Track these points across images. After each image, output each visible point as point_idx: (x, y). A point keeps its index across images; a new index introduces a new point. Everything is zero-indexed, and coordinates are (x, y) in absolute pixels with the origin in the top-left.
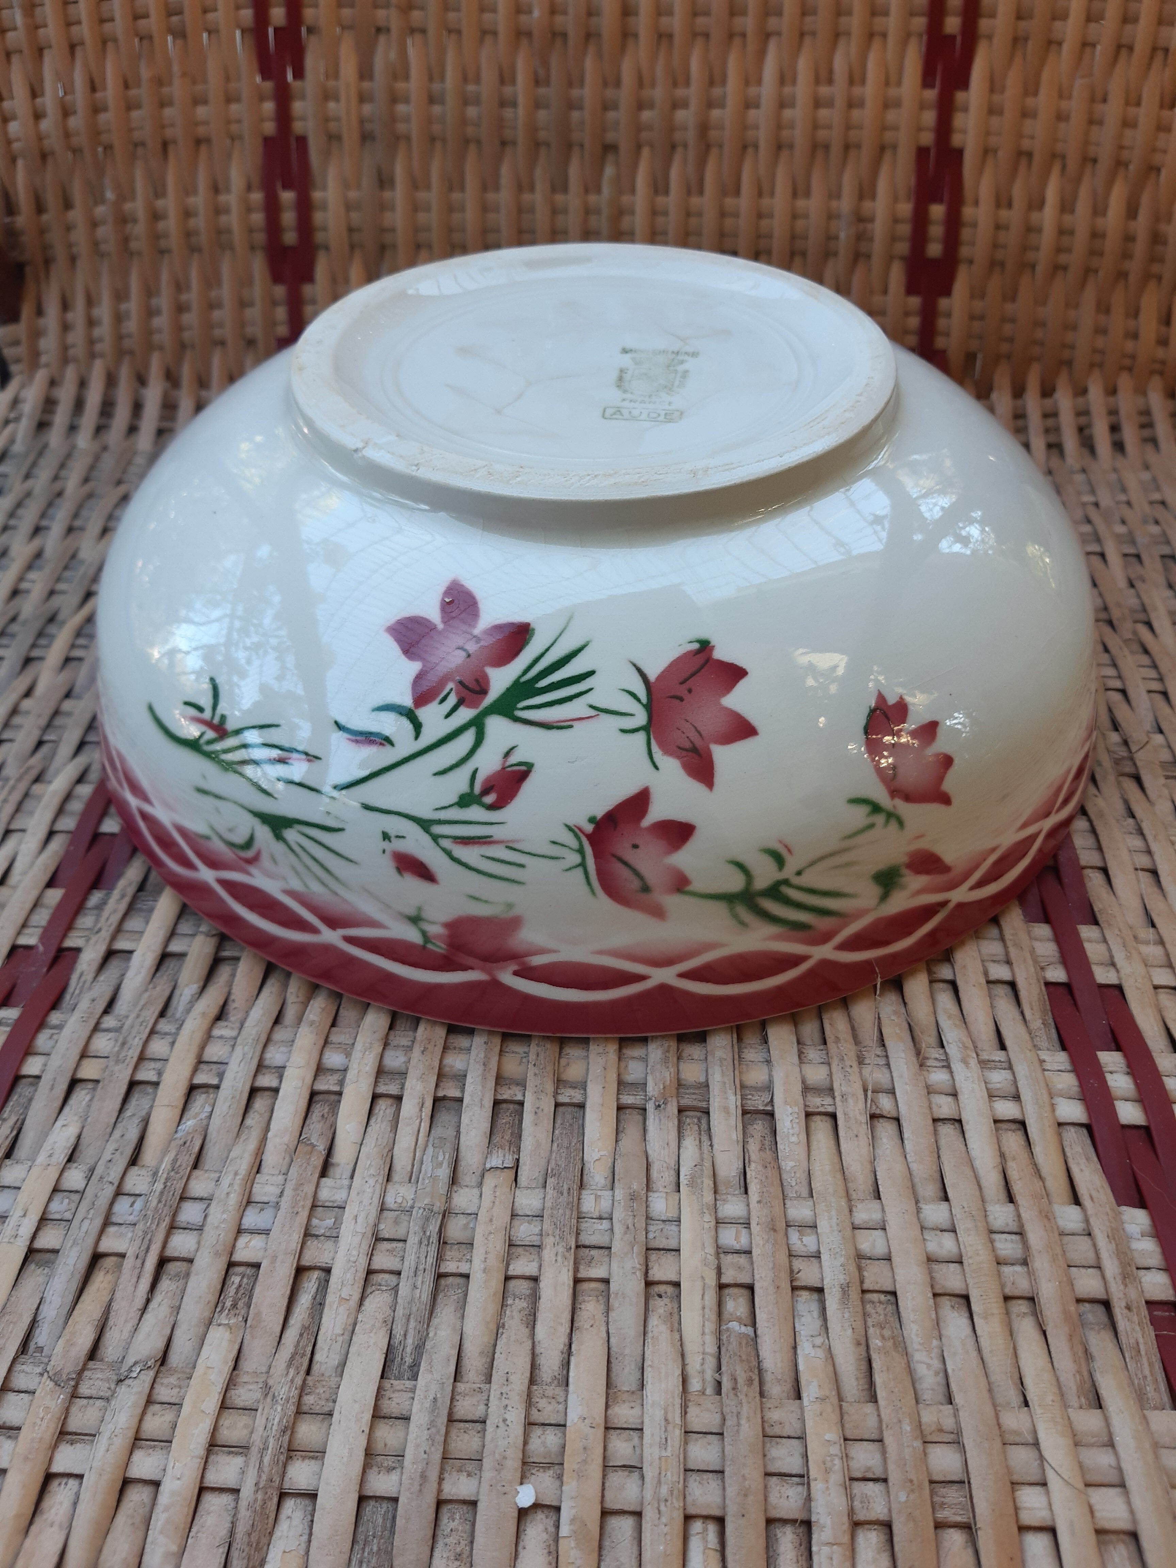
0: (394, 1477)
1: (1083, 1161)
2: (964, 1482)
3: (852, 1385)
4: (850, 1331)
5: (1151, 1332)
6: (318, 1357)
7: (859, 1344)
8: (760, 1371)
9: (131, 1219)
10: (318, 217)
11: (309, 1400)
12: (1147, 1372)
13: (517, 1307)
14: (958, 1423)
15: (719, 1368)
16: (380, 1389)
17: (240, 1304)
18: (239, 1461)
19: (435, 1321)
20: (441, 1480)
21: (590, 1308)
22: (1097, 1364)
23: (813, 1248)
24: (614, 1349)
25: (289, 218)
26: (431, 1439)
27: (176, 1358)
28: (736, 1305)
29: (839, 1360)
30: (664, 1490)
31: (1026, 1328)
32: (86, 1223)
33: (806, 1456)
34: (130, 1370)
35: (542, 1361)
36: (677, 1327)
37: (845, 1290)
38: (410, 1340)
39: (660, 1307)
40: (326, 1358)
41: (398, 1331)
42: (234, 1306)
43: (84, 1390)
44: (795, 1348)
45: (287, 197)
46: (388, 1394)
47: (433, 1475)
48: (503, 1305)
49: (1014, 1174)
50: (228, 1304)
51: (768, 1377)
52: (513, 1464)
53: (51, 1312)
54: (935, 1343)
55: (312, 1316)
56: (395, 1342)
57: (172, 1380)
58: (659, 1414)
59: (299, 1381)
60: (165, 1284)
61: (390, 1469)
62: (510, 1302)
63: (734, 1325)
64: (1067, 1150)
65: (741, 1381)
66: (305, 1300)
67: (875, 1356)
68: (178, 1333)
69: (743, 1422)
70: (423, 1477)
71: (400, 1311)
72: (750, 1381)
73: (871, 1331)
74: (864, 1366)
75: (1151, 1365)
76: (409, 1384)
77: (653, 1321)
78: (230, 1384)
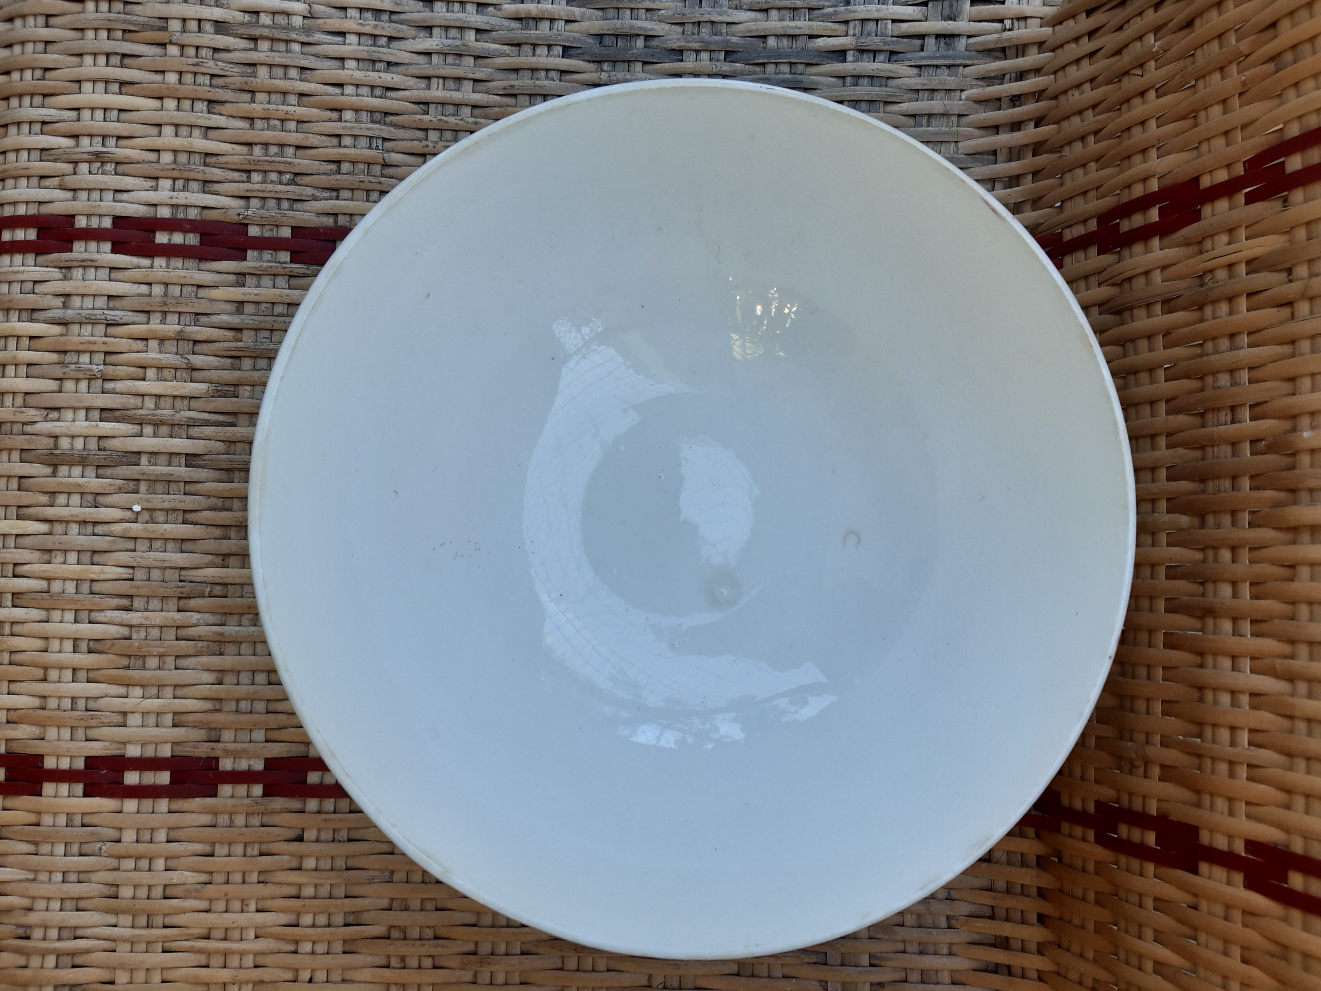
0: (147, 463)
1: (286, 749)
2: (144, 668)
3: (182, 632)
4: (204, 634)
5: (204, 755)
6: (196, 428)
7: (200, 637)
8: (190, 598)
9: (258, 339)
10: (1138, 248)
11: (176, 428)
12: (187, 749)
13: (219, 503)
14: (166, 669)
15: (190, 582)
16: (181, 454)
17: (220, 393)
18: (153, 406)
19: (211, 471)
20: (146, 480)
21: (218, 532)
22: (190, 730)
23: (243, 623)
24: (198, 542)
25: (1138, 220)
26: (157, 475)
27: (195, 374)
28: (218, 590)
29: (194, 629)
30: (139, 560)
31: (208, 705)
32: (252, 322)
33: (154, 611)
34: (186, 358)
35: (194, 514)
36: (208, 566)
37: (221, 634)
38: (201, 462)
39: (219, 560)
40: (194, 431)
41: (206, 457)
42: (218, 391)
43: (180, 343)
44: (199, 612)
45: (1154, 215)
46: (178, 457)
47: (144, 477)
48: (220, 498)
49: (280, 716)
50: (219, 388)
51: (187, 601)
52: (149, 506)
53: (214, 319)
54: (200, 667)
55: (215, 422)
56: (203, 457)
57: (184, 375)
58: (167, 558)
59: (182, 423)
60: (229, 361)
61: (149, 462)
62: (221, 500)
63: (209, 589)
64: (294, 744)
65: (182, 589)
66: (221, 418)
67: (194, 642)
68: (206, 372)
69: (164, 589)
70: (144, 474)
71: (214, 456)
72: (182, 593)
73: (206, 643)
74: (191, 638)
75: (190, 752)
76: (183, 464)
77: (210, 557)
78: (182, 397)
